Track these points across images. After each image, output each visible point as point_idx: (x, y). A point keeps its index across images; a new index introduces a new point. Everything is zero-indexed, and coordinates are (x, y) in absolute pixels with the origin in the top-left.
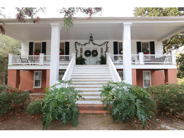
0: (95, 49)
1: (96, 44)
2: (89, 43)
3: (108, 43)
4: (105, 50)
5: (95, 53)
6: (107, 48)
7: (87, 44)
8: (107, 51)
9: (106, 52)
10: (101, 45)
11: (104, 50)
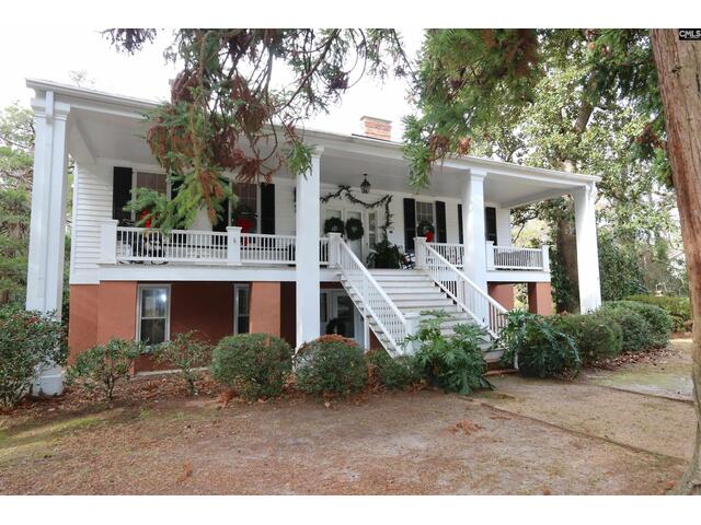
0: (355, 217)
1: (358, 201)
2: (338, 194)
3: (390, 200)
4: (383, 223)
5: (354, 229)
6: (388, 216)
7: (331, 196)
8: (388, 224)
9: (384, 228)
10: (372, 206)
11: (380, 222)
